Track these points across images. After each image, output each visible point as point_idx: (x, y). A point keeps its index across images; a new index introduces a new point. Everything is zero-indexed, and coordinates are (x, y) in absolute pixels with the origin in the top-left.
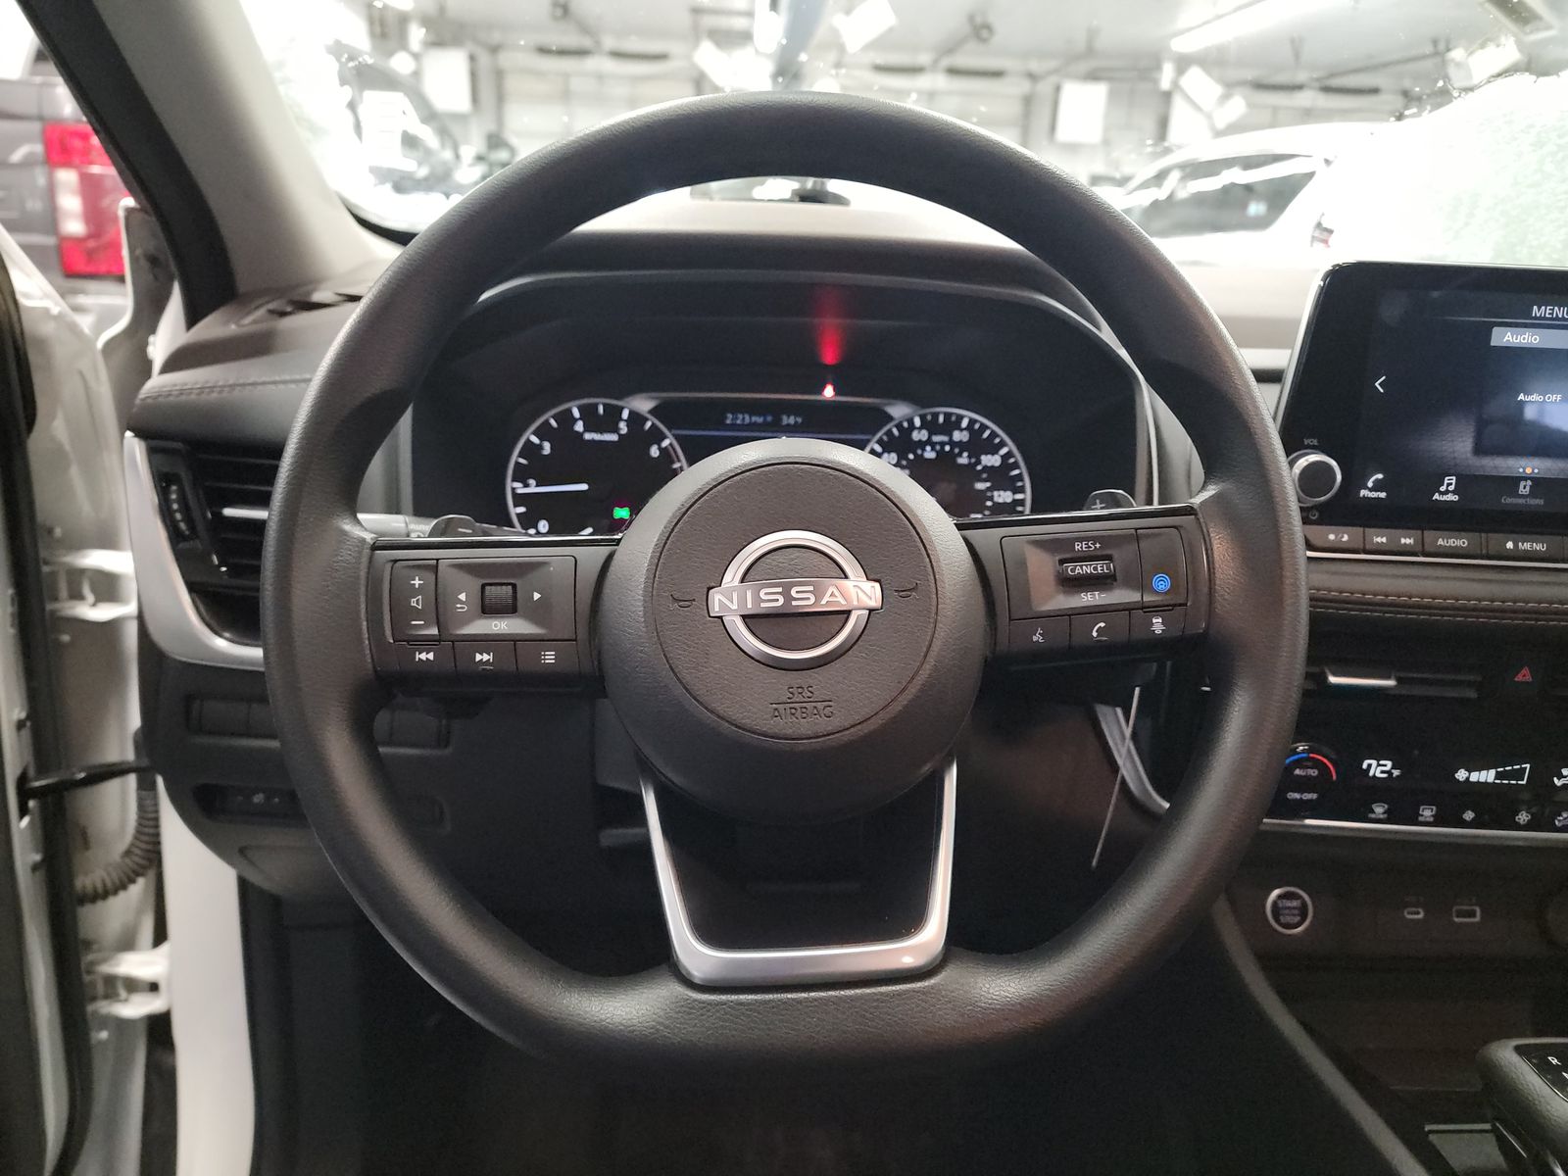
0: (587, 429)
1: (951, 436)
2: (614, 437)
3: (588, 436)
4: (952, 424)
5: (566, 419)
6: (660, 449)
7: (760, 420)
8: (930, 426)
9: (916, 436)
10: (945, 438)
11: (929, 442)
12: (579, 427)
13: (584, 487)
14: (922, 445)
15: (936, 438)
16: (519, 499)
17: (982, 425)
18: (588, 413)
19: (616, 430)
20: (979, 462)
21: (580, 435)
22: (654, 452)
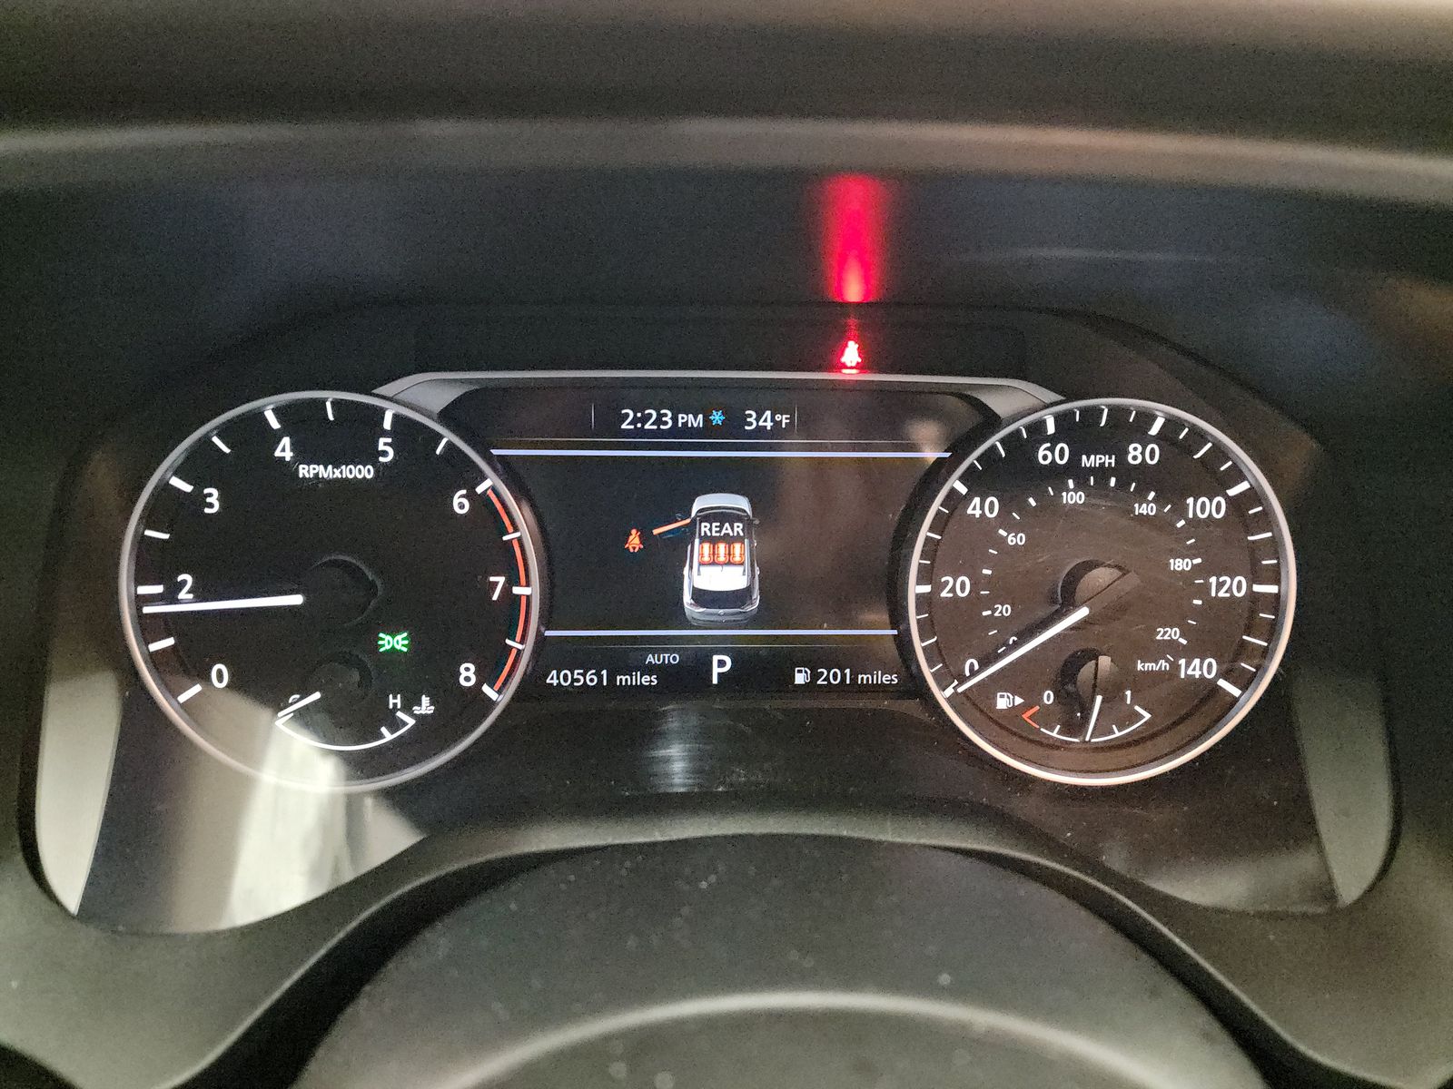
0: (303, 454)
1: (1122, 455)
2: (366, 472)
3: (305, 471)
4: (1128, 429)
5: (251, 434)
6: (471, 496)
7: (696, 421)
8: (1077, 432)
9: (1043, 455)
10: (1109, 461)
11: (1073, 469)
12: (285, 450)
13: (296, 600)
14: (1056, 474)
15: (1088, 461)
16: (150, 627)
17: (1194, 430)
18: (299, 420)
19: (371, 456)
20: (1181, 511)
21: (286, 469)
22: (460, 503)
